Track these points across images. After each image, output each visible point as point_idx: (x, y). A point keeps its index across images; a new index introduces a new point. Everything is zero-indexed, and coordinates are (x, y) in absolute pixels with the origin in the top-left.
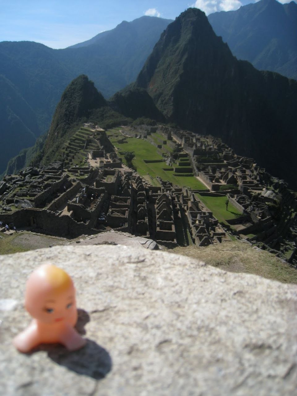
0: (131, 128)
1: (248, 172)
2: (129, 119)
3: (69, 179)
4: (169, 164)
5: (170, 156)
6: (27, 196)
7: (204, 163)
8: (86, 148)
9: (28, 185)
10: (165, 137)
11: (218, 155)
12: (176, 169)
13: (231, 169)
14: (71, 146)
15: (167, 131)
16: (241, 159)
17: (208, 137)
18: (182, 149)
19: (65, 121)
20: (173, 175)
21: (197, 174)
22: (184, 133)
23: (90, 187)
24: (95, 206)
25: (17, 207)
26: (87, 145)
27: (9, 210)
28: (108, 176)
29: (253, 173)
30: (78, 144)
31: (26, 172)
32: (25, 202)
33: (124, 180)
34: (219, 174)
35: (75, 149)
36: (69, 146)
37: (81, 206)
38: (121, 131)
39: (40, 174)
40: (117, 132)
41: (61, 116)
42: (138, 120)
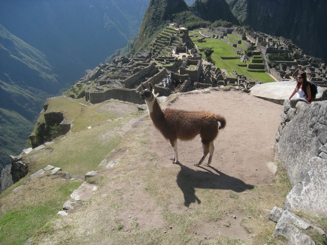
0: (210, 30)
1: (317, 70)
2: (208, 22)
3: (156, 66)
4: (243, 61)
5: (244, 53)
6: (118, 79)
7: (276, 60)
8: (171, 45)
9: (119, 70)
10: (239, 37)
11: (289, 54)
12: (249, 65)
13: (301, 67)
14: (158, 43)
15: (242, 32)
16: (311, 58)
17: (279, 38)
18: (256, 47)
19: (152, 24)
20: (247, 70)
21: (268, 70)
22: (257, 34)
23: (175, 74)
24: (180, 90)
25: (108, 87)
26: (172, 42)
27: (101, 90)
28: (191, 66)
29: (322, 71)
30: (164, 41)
31: (118, 60)
32: (116, 83)
33: (205, 70)
34: (289, 71)
35: (161, 46)
36: (156, 43)
37: (167, 89)
38: (201, 33)
39: (131, 62)
40: (197, 33)
41: (149, 20)
42: (216, 23)
